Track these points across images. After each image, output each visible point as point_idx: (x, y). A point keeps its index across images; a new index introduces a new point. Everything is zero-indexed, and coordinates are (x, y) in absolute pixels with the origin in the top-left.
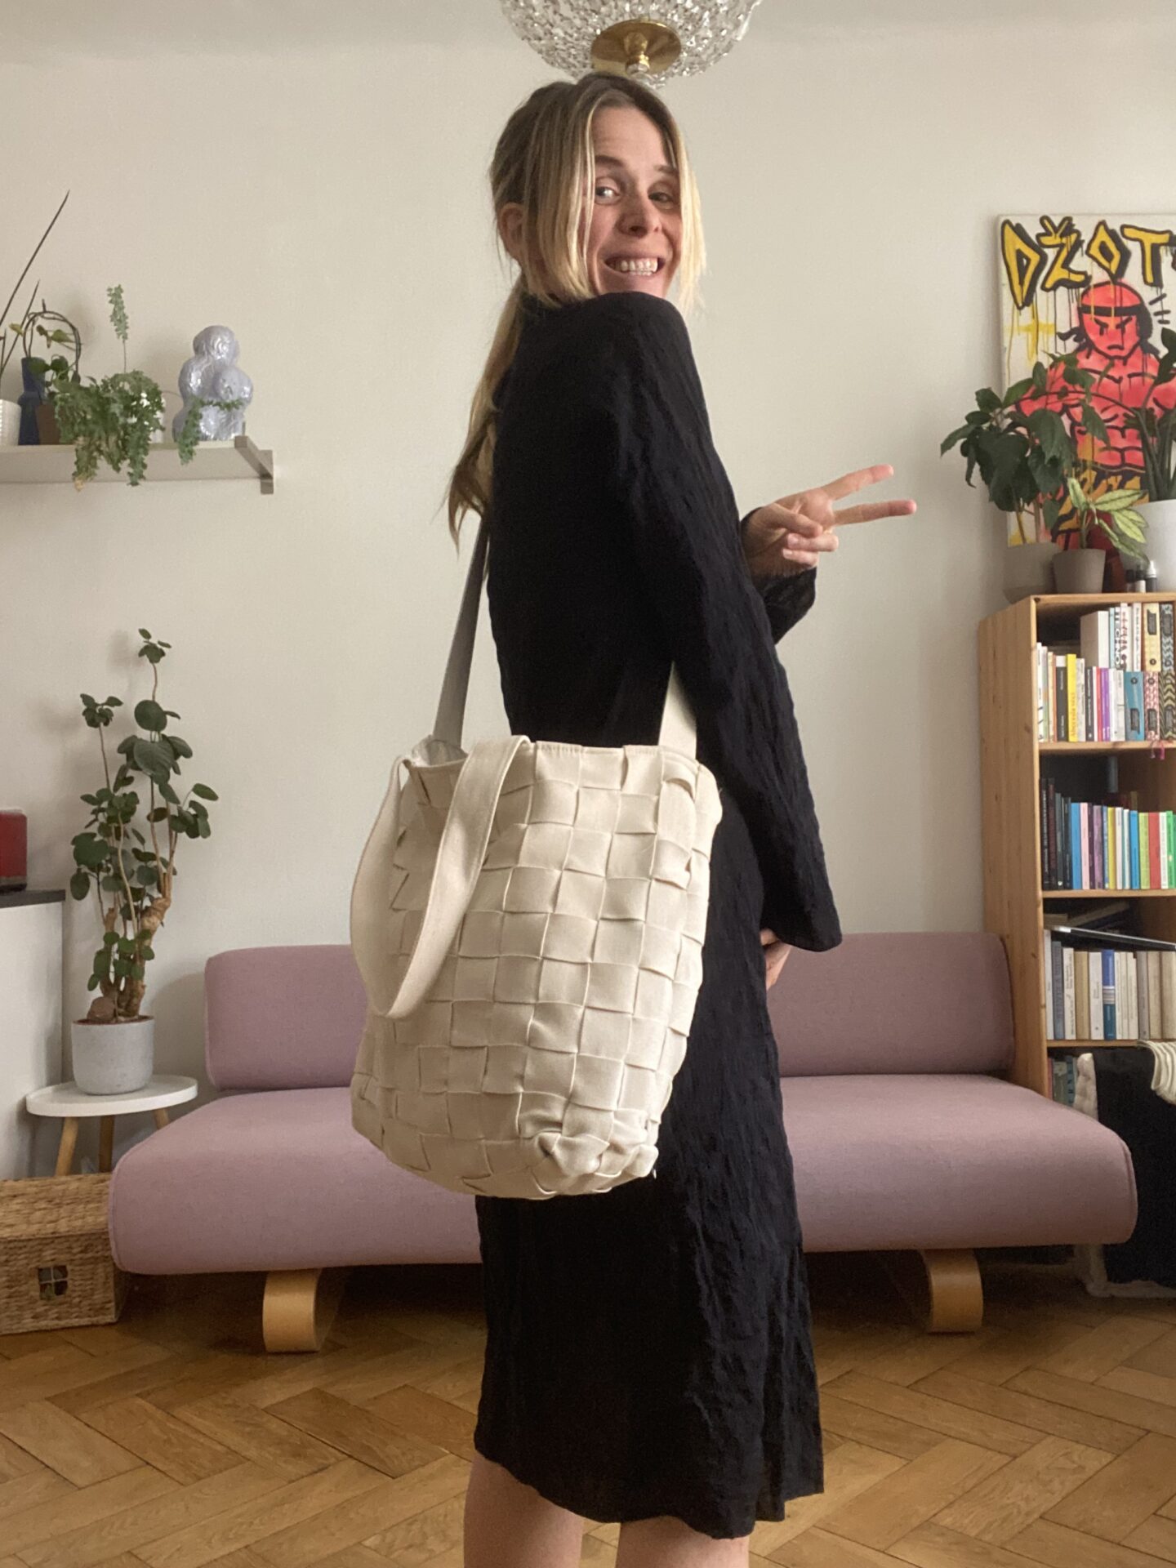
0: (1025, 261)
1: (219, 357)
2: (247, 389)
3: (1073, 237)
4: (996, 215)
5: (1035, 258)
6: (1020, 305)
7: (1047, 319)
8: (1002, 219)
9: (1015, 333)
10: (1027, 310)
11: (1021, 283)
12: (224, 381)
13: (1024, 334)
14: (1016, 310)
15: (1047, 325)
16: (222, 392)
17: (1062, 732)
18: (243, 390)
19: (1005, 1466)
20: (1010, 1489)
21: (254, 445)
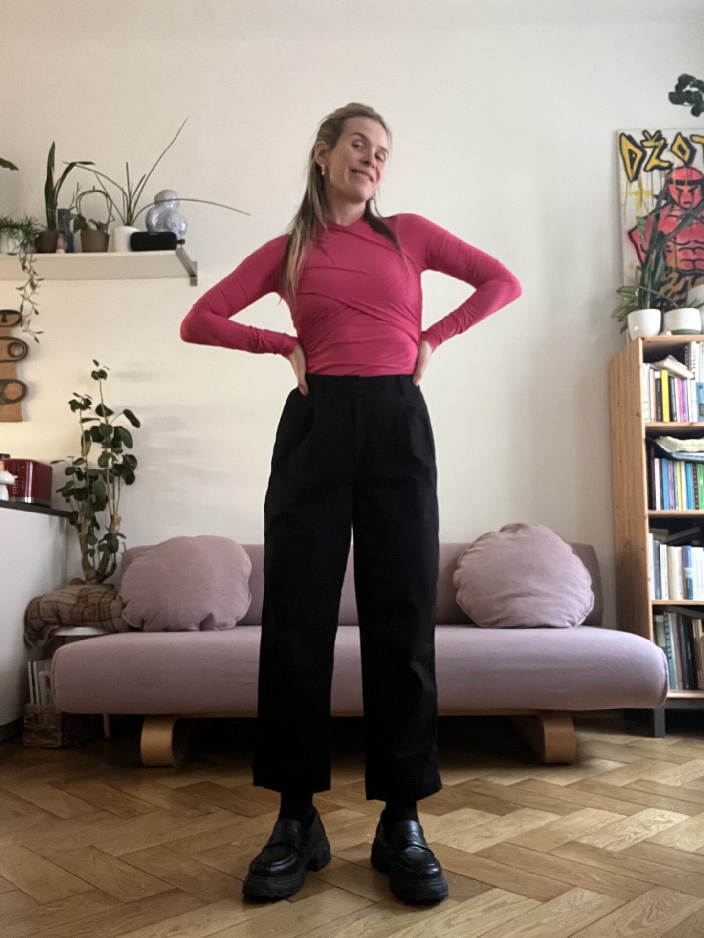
0: (634, 156)
1: (168, 207)
2: (184, 226)
3: (662, 141)
4: (615, 129)
5: (639, 154)
6: (631, 179)
7: (647, 188)
8: (620, 133)
9: (629, 197)
10: (635, 183)
11: (632, 167)
12: (171, 219)
13: (634, 196)
14: (629, 182)
15: (647, 191)
16: (170, 226)
17: (659, 416)
18: (180, 225)
19: (624, 819)
20: (626, 828)
21: (188, 257)
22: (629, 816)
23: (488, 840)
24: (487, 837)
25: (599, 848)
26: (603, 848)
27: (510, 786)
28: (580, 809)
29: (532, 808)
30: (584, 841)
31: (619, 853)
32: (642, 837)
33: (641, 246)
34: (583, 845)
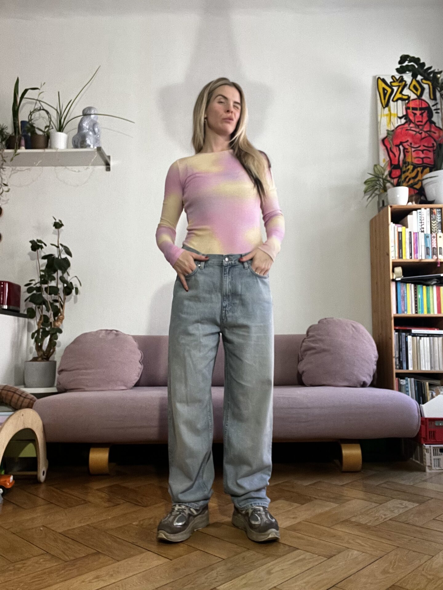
0: (386, 91)
3: (404, 83)
4: (375, 75)
5: (390, 90)
6: (384, 106)
7: (394, 112)
8: (377, 77)
9: (383, 117)
10: (387, 109)
11: (385, 99)
13: (386, 117)
14: (383, 109)
15: (395, 114)
17: (400, 256)
19: (377, 506)
20: (379, 512)
21: (104, 152)
22: (381, 504)
23: (294, 520)
24: (293, 518)
25: (362, 524)
26: (366, 524)
27: (306, 486)
28: (351, 500)
29: (321, 500)
30: (353, 520)
31: (375, 527)
32: (389, 517)
33: (390, 148)
34: (352, 522)
